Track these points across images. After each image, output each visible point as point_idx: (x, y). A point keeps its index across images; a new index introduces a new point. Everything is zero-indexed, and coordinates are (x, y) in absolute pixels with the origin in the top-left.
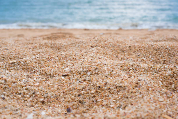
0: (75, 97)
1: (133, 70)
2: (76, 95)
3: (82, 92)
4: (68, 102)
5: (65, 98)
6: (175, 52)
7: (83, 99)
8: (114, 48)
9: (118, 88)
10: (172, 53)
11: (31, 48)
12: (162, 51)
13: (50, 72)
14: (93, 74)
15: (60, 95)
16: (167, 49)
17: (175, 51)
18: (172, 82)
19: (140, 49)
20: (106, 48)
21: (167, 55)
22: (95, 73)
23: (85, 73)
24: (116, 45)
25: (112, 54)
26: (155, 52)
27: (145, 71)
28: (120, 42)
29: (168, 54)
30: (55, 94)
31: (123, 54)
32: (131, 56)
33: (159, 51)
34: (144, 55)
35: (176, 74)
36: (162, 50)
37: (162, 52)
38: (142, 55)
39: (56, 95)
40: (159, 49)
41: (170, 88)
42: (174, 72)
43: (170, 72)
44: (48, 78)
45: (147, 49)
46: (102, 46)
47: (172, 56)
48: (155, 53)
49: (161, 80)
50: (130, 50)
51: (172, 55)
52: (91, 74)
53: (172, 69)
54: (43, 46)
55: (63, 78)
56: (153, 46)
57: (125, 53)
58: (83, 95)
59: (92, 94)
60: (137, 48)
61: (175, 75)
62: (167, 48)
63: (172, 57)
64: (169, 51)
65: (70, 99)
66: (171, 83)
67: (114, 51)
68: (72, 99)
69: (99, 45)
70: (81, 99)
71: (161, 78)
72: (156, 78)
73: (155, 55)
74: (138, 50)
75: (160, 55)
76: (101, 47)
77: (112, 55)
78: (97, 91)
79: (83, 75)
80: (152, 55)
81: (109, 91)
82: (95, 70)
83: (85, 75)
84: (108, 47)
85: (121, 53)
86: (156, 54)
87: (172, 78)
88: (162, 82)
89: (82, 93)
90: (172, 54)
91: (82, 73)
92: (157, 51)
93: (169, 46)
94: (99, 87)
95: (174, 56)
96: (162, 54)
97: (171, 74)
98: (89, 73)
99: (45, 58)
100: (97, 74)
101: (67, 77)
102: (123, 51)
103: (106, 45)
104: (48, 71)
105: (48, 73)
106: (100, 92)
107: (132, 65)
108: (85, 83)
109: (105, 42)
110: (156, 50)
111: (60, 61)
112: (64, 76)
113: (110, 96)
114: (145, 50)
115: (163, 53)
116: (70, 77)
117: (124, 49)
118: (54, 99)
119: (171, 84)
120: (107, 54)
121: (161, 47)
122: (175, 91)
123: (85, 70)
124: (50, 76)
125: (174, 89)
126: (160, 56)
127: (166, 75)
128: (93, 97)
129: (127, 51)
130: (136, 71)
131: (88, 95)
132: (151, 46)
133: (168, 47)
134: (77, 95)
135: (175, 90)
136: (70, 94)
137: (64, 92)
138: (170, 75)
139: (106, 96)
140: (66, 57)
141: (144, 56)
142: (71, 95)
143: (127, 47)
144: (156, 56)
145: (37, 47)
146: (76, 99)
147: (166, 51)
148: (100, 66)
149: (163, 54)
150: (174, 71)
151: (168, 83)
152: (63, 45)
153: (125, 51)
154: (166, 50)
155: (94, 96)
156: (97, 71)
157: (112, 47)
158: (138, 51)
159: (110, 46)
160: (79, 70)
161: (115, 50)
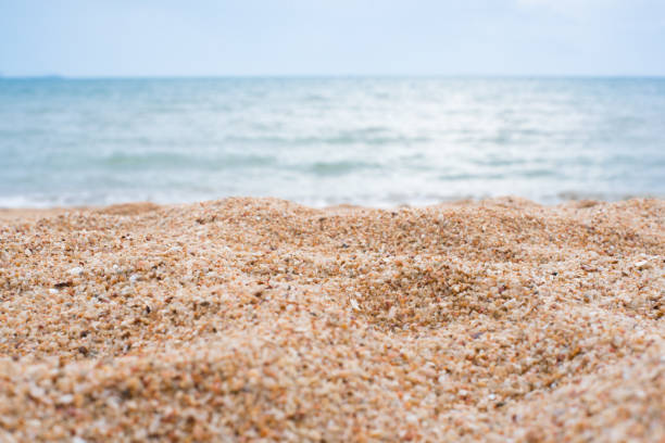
0: (71, 338)
1: (287, 272)
2: (74, 333)
3: (94, 324)
4: (48, 351)
5: (40, 342)
6: (461, 233)
7: (93, 344)
8: (269, 225)
9: (198, 307)
10: (452, 235)
11: (7, 231)
12: (422, 230)
13: (21, 278)
14: (146, 280)
15: (28, 335)
16: (437, 223)
17: (462, 228)
18: (390, 301)
19: (354, 225)
20: (242, 224)
21: (435, 241)
22: (152, 277)
23: (123, 276)
24: (277, 215)
25: (257, 240)
26: (400, 233)
27: (322, 274)
28: (307, 213)
29: (438, 240)
30: (14, 332)
31: (297, 241)
32: (321, 247)
33: (412, 232)
34: (364, 243)
35: (409, 278)
36: (422, 226)
37: (420, 234)
38: (355, 244)
39: (15, 335)
40: (413, 224)
41: (382, 319)
42: (403, 273)
43: (390, 273)
44: (13, 294)
45: (375, 226)
46: (231, 220)
47: (449, 245)
48: (400, 238)
49: (359, 295)
50: (322, 229)
51: (449, 242)
52: (139, 280)
53: (400, 265)
54: (53, 225)
55: (53, 291)
56: (397, 217)
57: (303, 238)
58: (97, 333)
59: (124, 328)
60: (343, 224)
61: (405, 280)
62: (438, 220)
63: (451, 248)
64: (441, 231)
65: (54, 345)
66: (387, 303)
67: (268, 234)
68: (60, 345)
69: (223, 216)
70: (86, 345)
71: (359, 291)
72: (344, 290)
73: (398, 244)
74: (348, 229)
75: (413, 242)
76: (227, 221)
77: (258, 245)
78: (137, 322)
79: (115, 283)
80: (390, 243)
81: (173, 320)
82: (155, 267)
83: (121, 283)
84: (249, 222)
85: (290, 240)
86: (403, 239)
87: (395, 289)
88: (360, 301)
89: (92, 328)
90: (452, 239)
91: (113, 278)
92: (405, 233)
93: (445, 215)
94: (148, 310)
95: (457, 244)
96: (419, 241)
97: (394, 279)
98: (133, 277)
99: (21, 243)
100: (159, 279)
101: (66, 290)
102: (297, 233)
103: (245, 215)
104: (17, 276)
105: (14, 281)
106: (146, 324)
107: (287, 261)
108: (113, 303)
109: (246, 208)
110: (404, 229)
111: (71, 253)
112: (60, 286)
113: (170, 333)
114: (367, 230)
115: (423, 236)
116: (75, 288)
117: (303, 228)
118: (6, 345)
119: (387, 307)
120: (239, 241)
121: (421, 220)
122: (396, 328)
123: (124, 268)
124: (19, 290)
125: (395, 320)
126: (415, 245)
127: (378, 281)
128: (123, 337)
129: (310, 233)
130: (294, 276)
131: (111, 332)
132: (389, 217)
133: (441, 217)
134: (78, 334)
135: (397, 325)
136: (59, 330)
137: (41, 327)
138: (389, 282)
139: (159, 332)
140: (92, 243)
141: (362, 247)
142: (59, 334)
143: (313, 222)
144: (402, 245)
145: (31, 228)
146: (74, 344)
147: (433, 232)
148: (176, 256)
149: (422, 240)
150: (404, 268)
151: (378, 304)
152: (116, 222)
153: (304, 232)
154: (435, 226)
155: (128, 335)
156: (158, 272)
157: (264, 221)
158: (346, 232)
159: (258, 218)
160: (106, 270)
161: (270, 230)
